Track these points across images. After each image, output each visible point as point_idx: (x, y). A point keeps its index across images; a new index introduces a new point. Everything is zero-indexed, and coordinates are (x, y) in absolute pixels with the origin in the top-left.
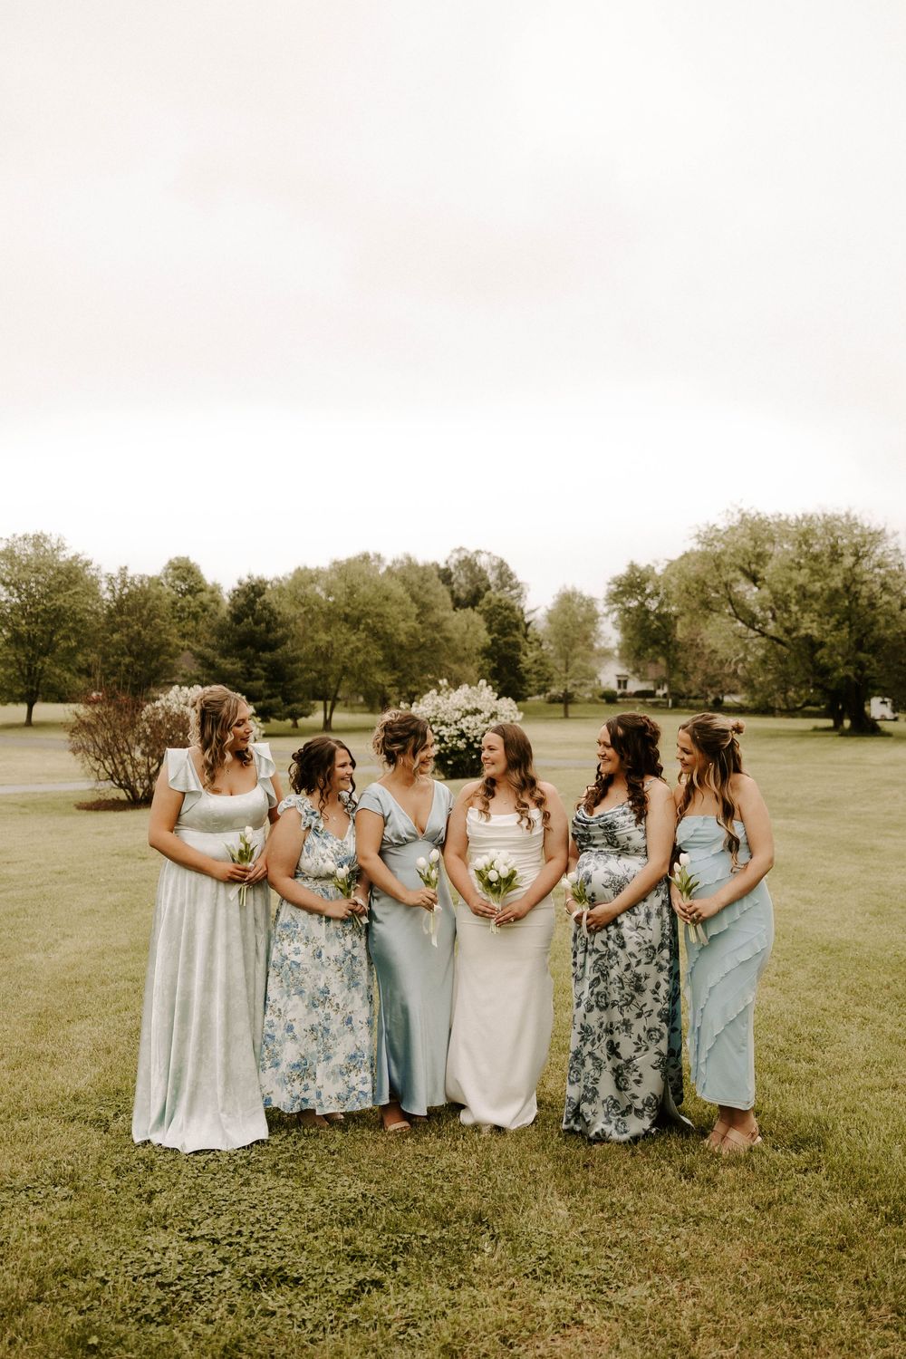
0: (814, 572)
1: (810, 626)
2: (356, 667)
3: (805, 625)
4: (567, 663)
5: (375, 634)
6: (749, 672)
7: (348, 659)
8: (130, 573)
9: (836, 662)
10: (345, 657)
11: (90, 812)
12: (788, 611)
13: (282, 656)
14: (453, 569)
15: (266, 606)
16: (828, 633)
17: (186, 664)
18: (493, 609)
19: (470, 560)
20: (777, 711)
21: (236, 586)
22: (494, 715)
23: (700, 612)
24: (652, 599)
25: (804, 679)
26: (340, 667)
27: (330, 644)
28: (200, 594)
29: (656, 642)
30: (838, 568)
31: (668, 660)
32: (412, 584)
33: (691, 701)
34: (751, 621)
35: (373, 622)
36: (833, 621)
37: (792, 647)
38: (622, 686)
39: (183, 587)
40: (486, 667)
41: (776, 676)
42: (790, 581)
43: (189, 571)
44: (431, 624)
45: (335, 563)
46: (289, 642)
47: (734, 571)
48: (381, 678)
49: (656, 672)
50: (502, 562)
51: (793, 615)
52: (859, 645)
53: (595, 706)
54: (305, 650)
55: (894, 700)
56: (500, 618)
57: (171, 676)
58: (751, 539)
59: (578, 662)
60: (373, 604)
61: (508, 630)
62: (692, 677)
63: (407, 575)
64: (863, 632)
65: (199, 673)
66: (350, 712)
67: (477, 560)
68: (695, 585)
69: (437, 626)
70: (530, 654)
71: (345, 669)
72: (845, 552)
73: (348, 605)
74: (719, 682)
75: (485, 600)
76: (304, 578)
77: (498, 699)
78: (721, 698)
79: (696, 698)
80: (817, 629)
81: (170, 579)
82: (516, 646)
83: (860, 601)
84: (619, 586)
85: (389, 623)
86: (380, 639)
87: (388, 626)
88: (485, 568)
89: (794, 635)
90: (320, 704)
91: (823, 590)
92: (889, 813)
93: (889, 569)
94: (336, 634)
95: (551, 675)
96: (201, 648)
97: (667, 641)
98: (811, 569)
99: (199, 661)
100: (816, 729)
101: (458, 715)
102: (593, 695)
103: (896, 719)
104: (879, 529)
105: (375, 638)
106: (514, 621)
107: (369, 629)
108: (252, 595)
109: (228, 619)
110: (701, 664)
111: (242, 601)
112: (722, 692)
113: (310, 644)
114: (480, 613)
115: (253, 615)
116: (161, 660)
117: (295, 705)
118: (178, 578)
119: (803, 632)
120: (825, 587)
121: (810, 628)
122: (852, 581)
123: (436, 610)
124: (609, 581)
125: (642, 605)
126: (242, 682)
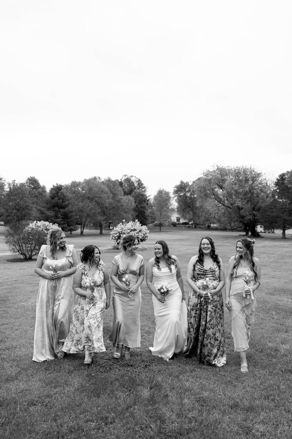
0: (240, 186)
1: (239, 203)
2: (92, 214)
3: (237, 203)
4: (161, 214)
5: (98, 203)
6: (219, 217)
7: (89, 211)
8: (16, 182)
9: (246, 214)
10: (88, 211)
11: (12, 262)
12: (232, 198)
13: (67, 210)
14: (123, 182)
15: (62, 194)
16: (244, 205)
17: (35, 213)
18: (137, 196)
19: (129, 179)
20: (228, 230)
21: (52, 187)
22: (140, 231)
23: (204, 198)
24: (188, 193)
25: (237, 219)
26: (86, 214)
27: (83, 206)
28: (39, 189)
29: (189, 207)
30: (247, 184)
31: (193, 212)
32: (111, 187)
33: (200, 226)
34: (220, 201)
35: (97, 199)
36: (246, 201)
37: (233, 209)
38: (178, 220)
39: (32, 187)
40: (134, 215)
41: (228, 218)
42: (233, 188)
43: (35, 181)
44: (116, 200)
45: (85, 180)
46: (70, 206)
47: (215, 185)
48: (100, 218)
49: (189, 216)
50: (139, 180)
51: (234, 199)
52: (254, 209)
53: (169, 227)
54: (75, 208)
55: (264, 226)
56: (139, 198)
57: (30, 217)
58: (220, 175)
59: (164, 213)
60: (98, 194)
61: (142, 202)
62: (201, 218)
63: (109, 184)
64: (255, 205)
65: (39, 216)
66: (89, 229)
67: (131, 179)
68: (203, 189)
69: (119, 201)
70: (149, 211)
71: (88, 215)
72: (249, 179)
73: (89, 194)
74: (209, 220)
75: (134, 192)
76: (75, 184)
77: (141, 226)
78: (210, 225)
79: (202, 225)
80: (241, 204)
81: (28, 184)
82: (144, 208)
83: (254, 195)
84: (177, 188)
85: (103, 200)
86: (99, 205)
87: (102, 201)
88: (134, 182)
89: (234, 205)
90: (80, 226)
91: (242, 191)
92: (262, 262)
93: (263, 185)
94: (85, 203)
95: (156, 217)
96: (40, 208)
97: (193, 206)
98: (239, 184)
99: (39, 212)
100: (240, 235)
101: (129, 231)
102: (169, 224)
103: (265, 232)
104: (260, 173)
105: (98, 205)
106: (143, 199)
107: (96, 202)
108: (58, 190)
109: (49, 198)
110: (204, 214)
111: (54, 192)
112: (210, 223)
113: (77, 206)
114: (133, 197)
115: (58, 197)
116: (26, 212)
117: (71, 227)
118: (31, 184)
119: (236, 205)
120: (243, 190)
121: (238, 203)
122: (252, 188)
123: (118, 196)
124: (174, 187)
125: (185, 194)
126: (54, 219)
